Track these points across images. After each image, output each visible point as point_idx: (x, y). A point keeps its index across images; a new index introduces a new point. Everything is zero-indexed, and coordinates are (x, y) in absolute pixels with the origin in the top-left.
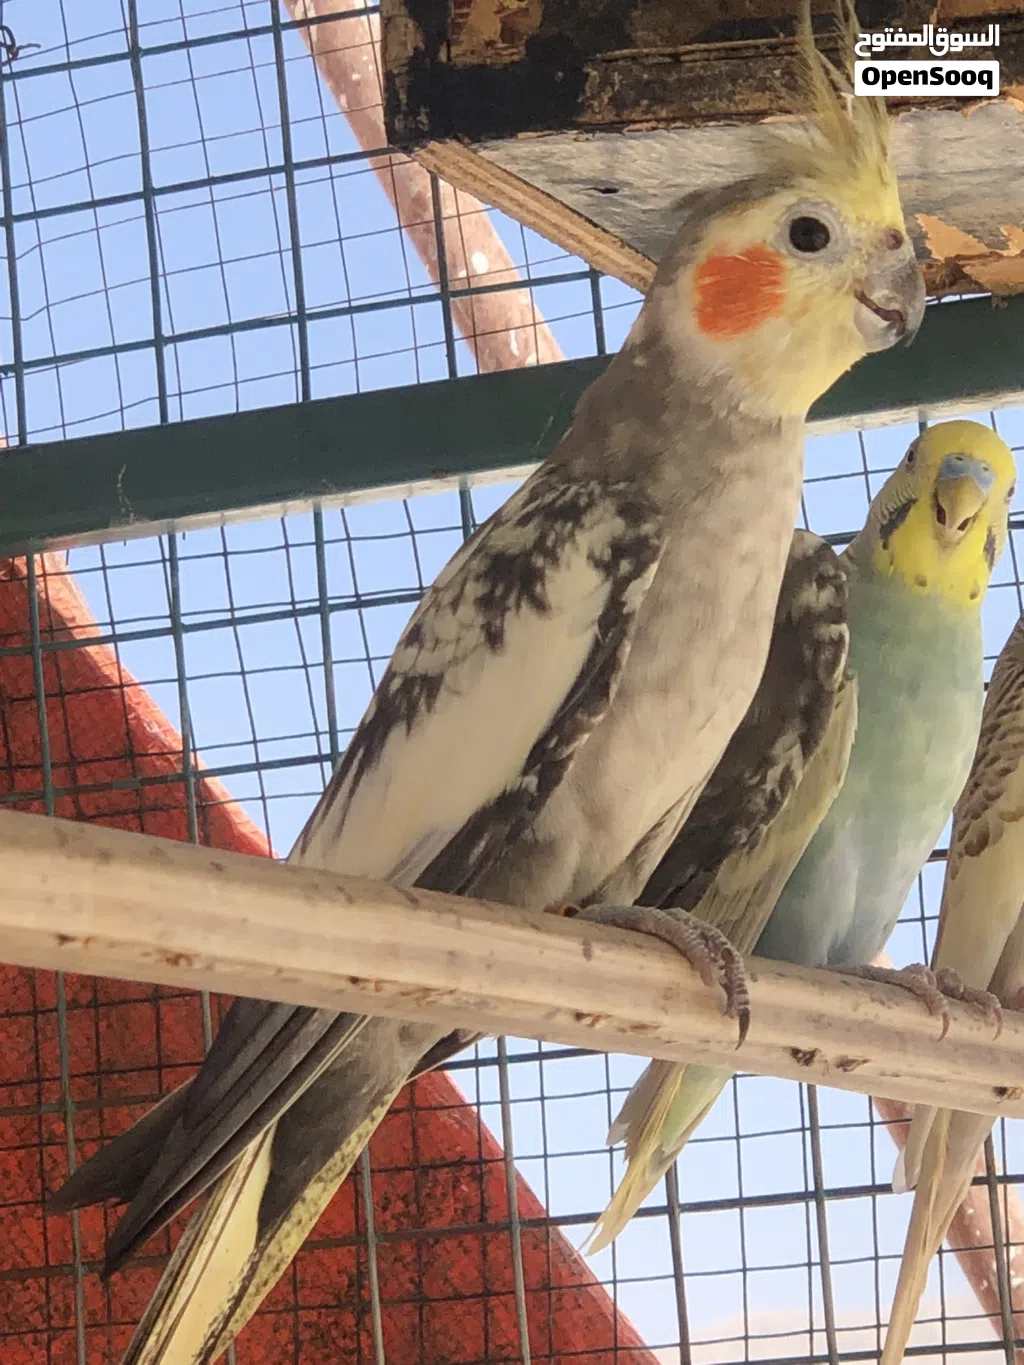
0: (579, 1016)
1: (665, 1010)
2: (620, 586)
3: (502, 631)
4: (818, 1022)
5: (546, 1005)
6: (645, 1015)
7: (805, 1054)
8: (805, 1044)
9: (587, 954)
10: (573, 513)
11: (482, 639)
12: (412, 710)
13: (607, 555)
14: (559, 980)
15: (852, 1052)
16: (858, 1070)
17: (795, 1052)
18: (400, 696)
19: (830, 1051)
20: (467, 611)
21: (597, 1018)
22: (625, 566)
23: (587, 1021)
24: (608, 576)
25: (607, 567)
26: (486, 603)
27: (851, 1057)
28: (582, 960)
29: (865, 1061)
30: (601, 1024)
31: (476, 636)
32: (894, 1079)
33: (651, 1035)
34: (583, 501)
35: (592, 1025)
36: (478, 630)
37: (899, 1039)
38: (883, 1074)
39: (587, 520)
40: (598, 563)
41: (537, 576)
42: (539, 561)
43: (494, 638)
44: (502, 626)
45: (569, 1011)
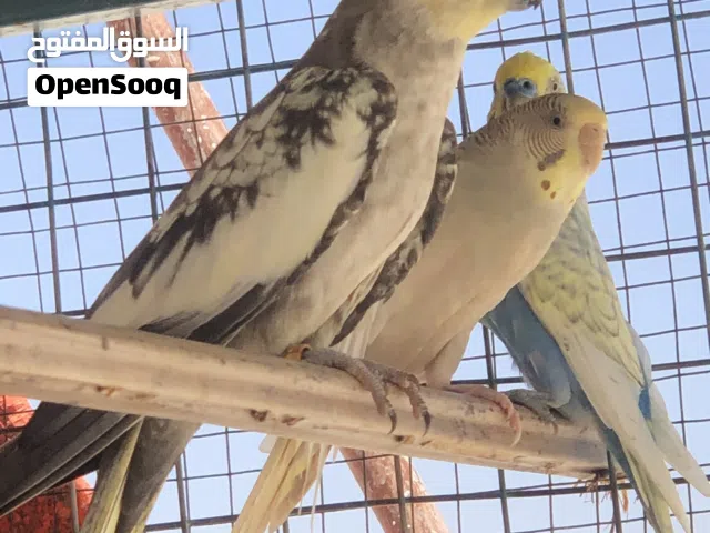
0: (100, 389)
1: (160, 384)
2: (376, 132)
3: (299, 159)
4: (269, 392)
5: (76, 382)
6: (145, 388)
7: (260, 413)
8: (260, 407)
9: (105, 346)
10: (341, 87)
11: (284, 163)
12: (233, 207)
13: (369, 111)
14: (84, 364)
15: (293, 412)
16: (298, 425)
17: (253, 412)
18: (222, 198)
19: (278, 411)
20: (270, 146)
21: (112, 390)
22: (379, 120)
23: (105, 392)
24: (368, 124)
25: (369, 120)
26: (284, 140)
27: (292, 416)
28: (99, 350)
29: (302, 419)
30: (115, 394)
31: (279, 161)
32: (325, 431)
33: (151, 401)
34: (346, 80)
35: (108, 395)
36: (280, 158)
37: (326, 403)
38: (315, 427)
39: (352, 90)
40: (364, 118)
41: (326, 123)
42: (326, 114)
43: (293, 162)
44: (299, 154)
45: (91, 385)
